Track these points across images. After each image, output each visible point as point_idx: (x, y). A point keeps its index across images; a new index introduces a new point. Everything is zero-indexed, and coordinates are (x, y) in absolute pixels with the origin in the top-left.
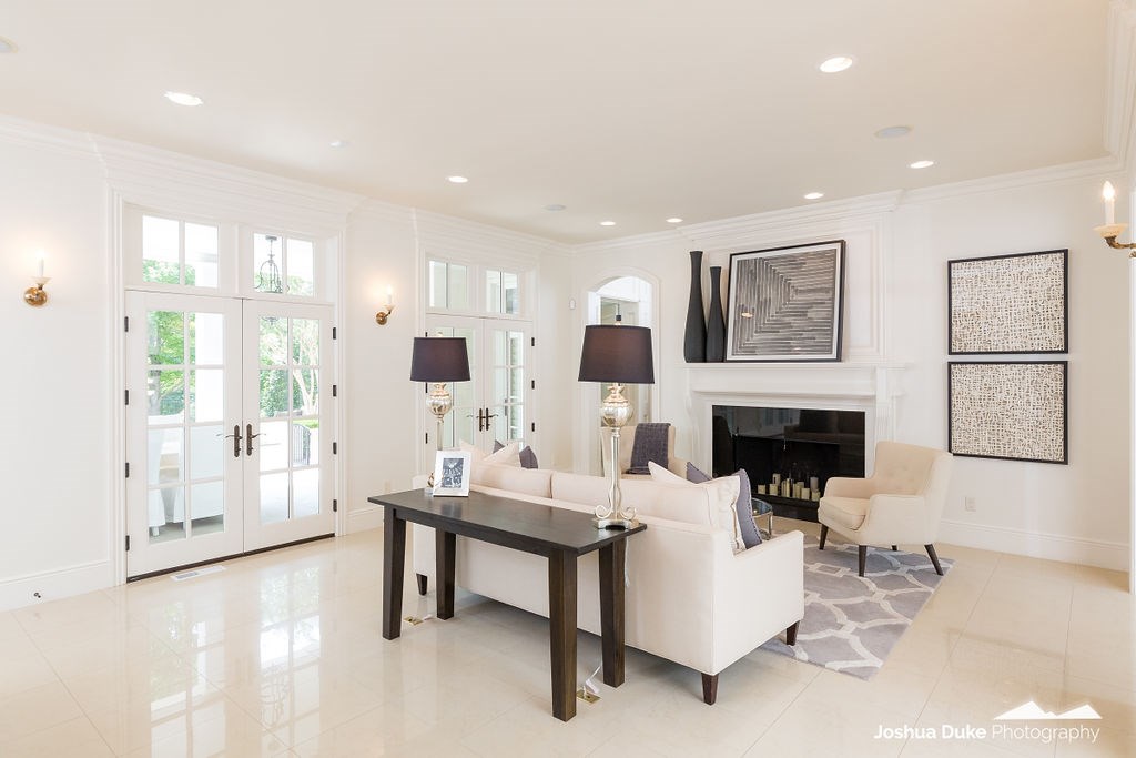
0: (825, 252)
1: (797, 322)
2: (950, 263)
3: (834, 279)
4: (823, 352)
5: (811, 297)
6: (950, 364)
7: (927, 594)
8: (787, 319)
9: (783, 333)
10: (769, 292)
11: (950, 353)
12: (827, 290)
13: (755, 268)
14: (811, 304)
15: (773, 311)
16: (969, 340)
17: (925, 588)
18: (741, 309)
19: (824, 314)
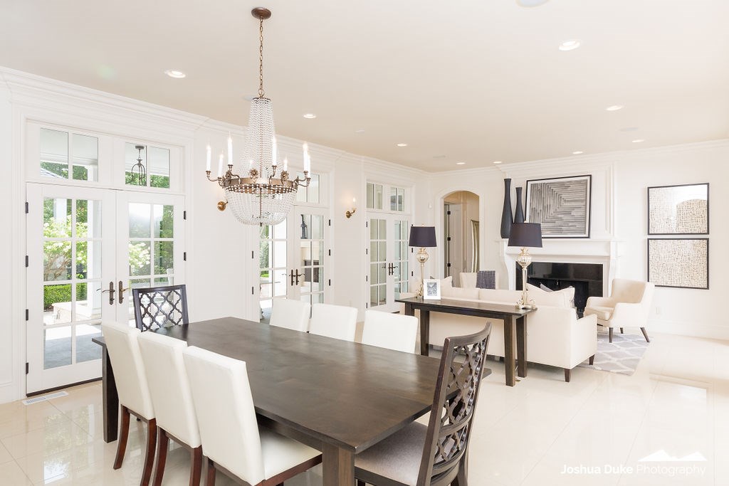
0: (581, 181)
1: (565, 218)
2: (649, 188)
3: (586, 194)
4: (580, 233)
5: (574, 204)
6: (648, 239)
7: (645, 349)
8: (560, 216)
9: (558, 223)
10: (550, 201)
11: (649, 234)
12: (582, 201)
13: (542, 188)
14: (574, 208)
15: (552, 211)
16: (657, 227)
17: (644, 347)
18: (533, 210)
19: (581, 214)
